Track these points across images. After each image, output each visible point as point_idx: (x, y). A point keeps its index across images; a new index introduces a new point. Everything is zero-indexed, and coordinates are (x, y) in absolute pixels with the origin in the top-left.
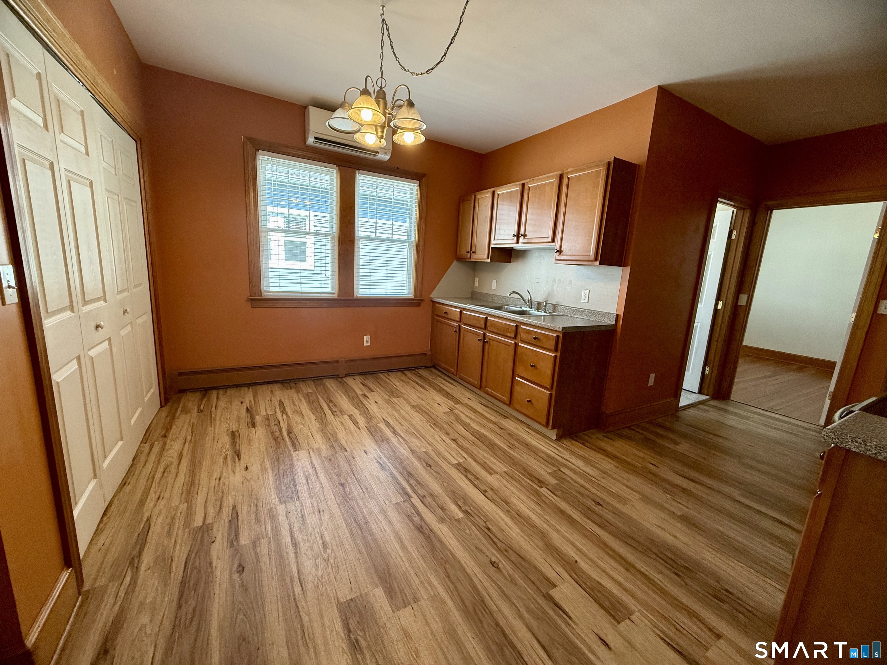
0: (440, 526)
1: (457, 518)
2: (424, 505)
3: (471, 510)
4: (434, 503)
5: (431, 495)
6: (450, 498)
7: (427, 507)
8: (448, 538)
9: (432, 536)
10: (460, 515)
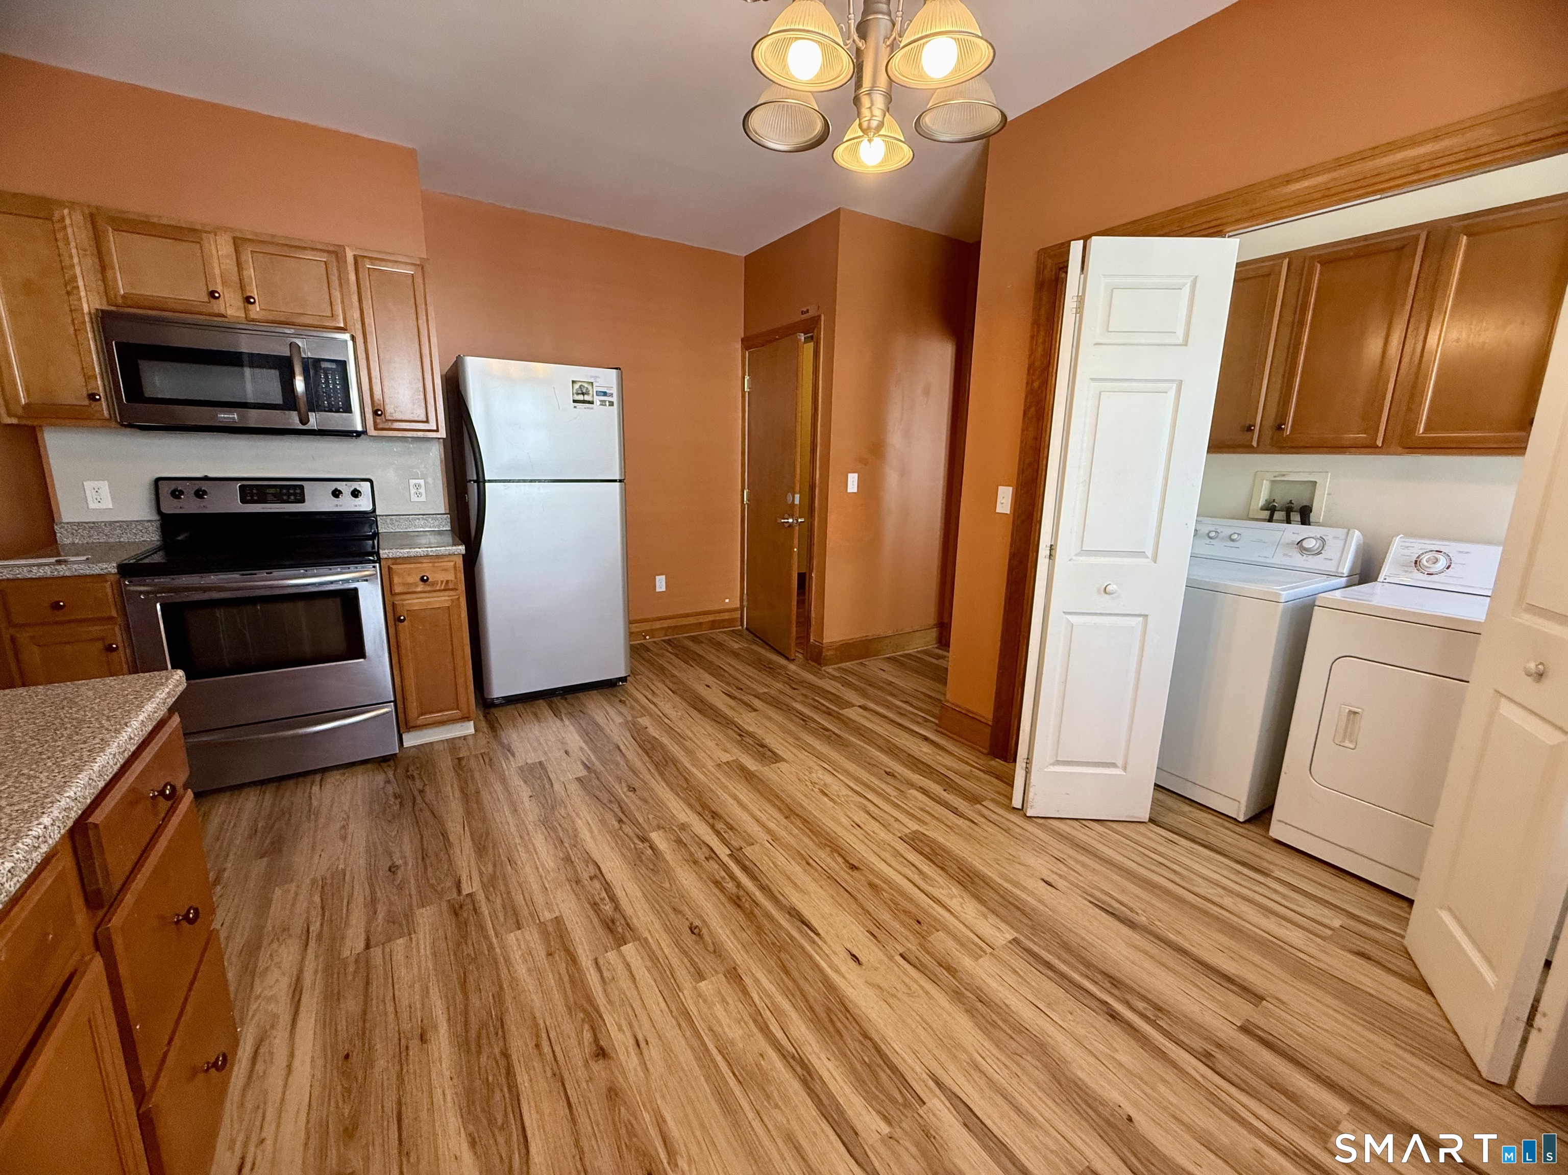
0: (687, 820)
1: (661, 832)
2: (708, 846)
3: (634, 843)
4: (692, 850)
5: (695, 862)
6: (664, 860)
7: (704, 842)
8: (679, 807)
9: (699, 809)
10: (654, 836)
